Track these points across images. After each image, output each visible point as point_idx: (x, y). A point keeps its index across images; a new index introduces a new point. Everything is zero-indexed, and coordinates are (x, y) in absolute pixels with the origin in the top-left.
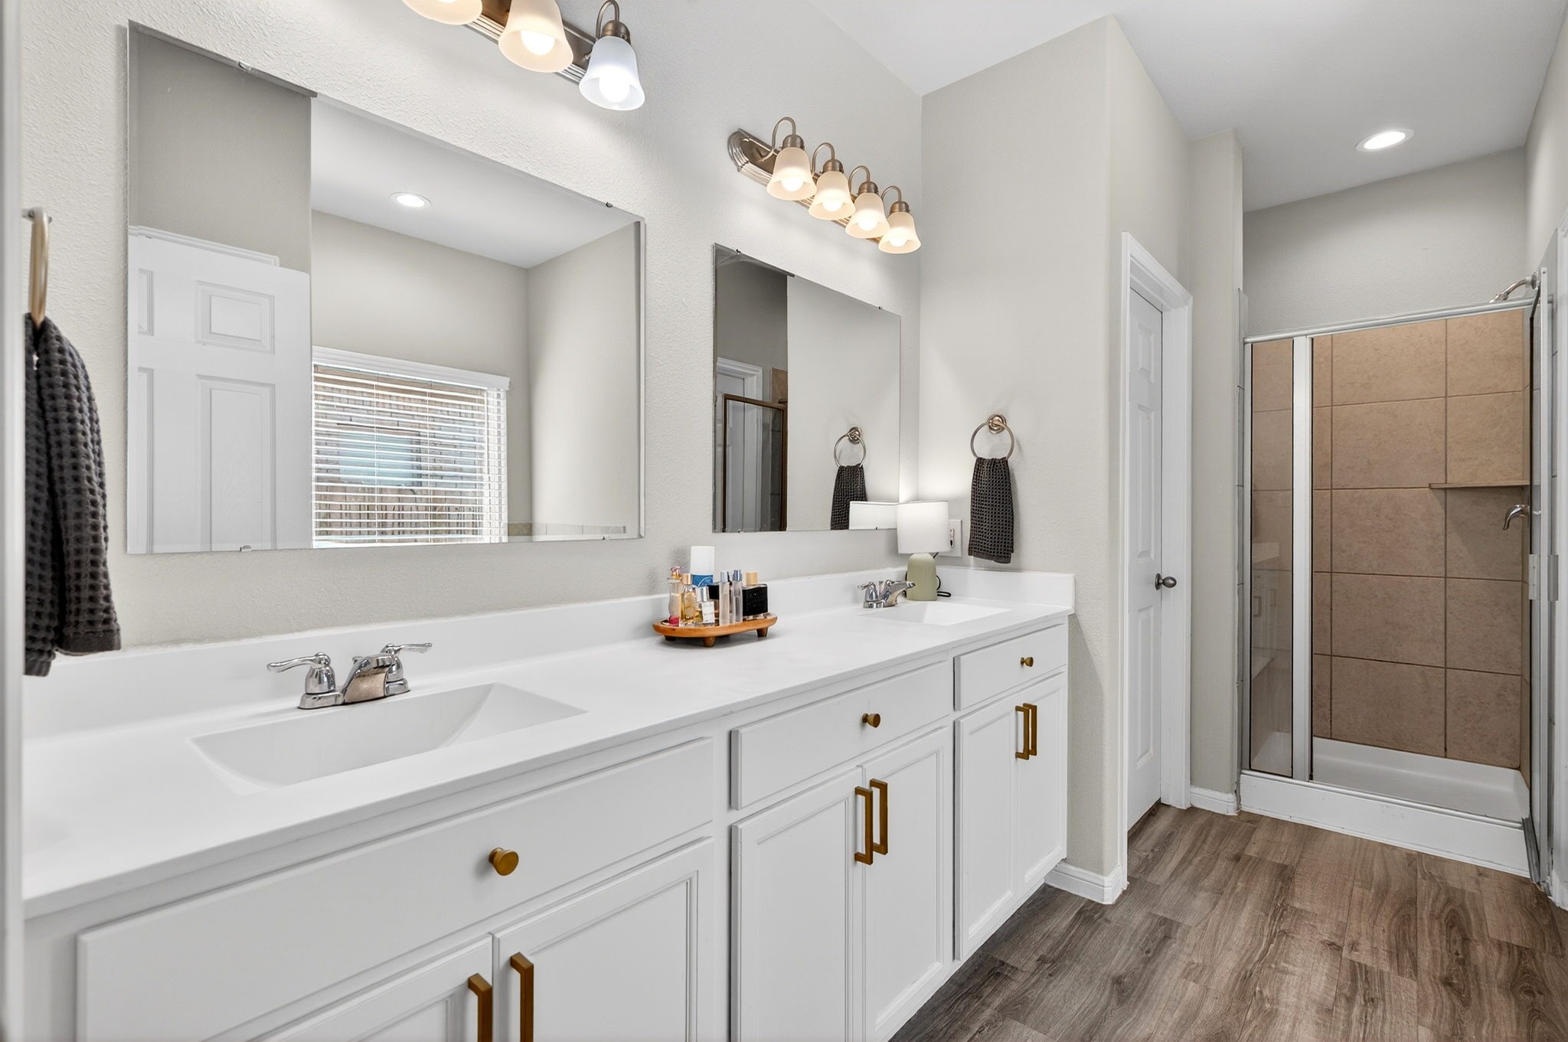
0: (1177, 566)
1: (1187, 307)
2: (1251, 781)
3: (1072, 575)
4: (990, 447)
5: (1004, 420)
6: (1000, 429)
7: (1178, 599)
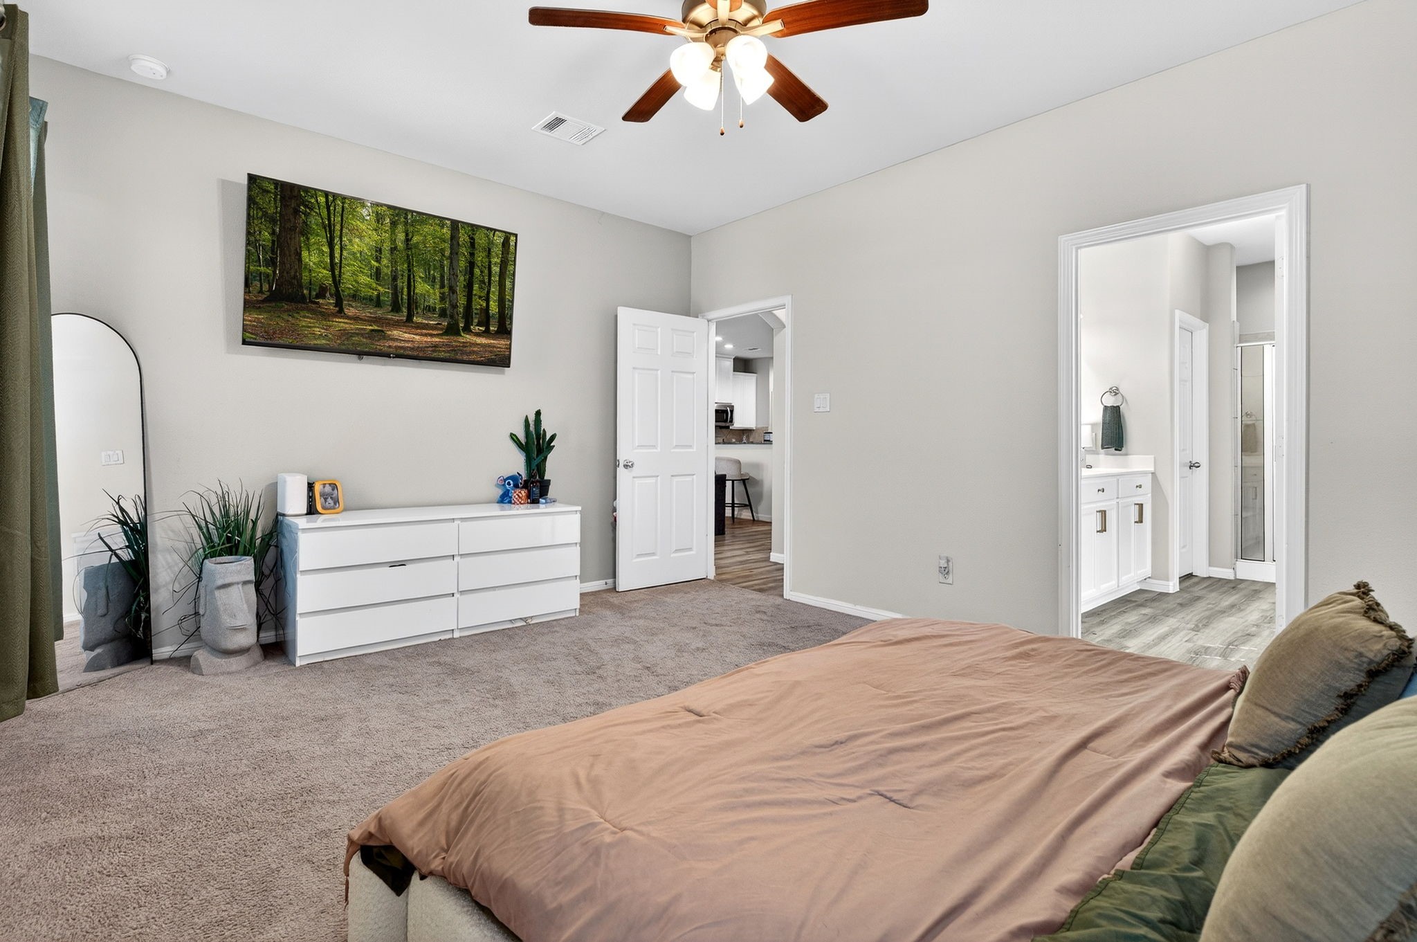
0: (1202, 457)
1: (1205, 330)
2: (1241, 564)
3: (1153, 456)
4: (1110, 401)
5: (1117, 389)
6: (1116, 394)
7: (1202, 474)
